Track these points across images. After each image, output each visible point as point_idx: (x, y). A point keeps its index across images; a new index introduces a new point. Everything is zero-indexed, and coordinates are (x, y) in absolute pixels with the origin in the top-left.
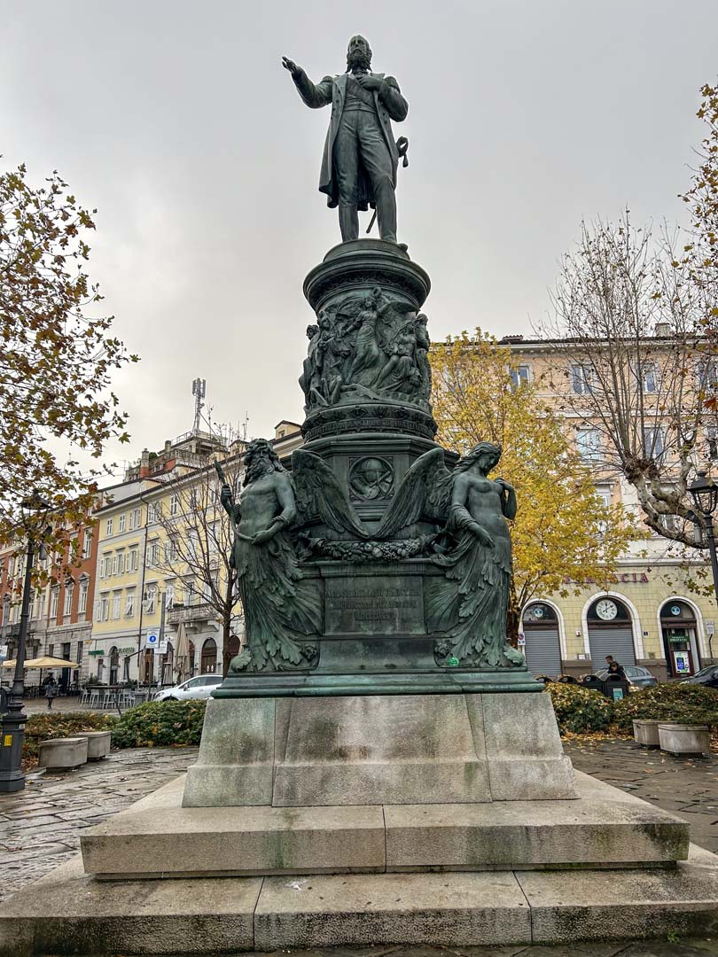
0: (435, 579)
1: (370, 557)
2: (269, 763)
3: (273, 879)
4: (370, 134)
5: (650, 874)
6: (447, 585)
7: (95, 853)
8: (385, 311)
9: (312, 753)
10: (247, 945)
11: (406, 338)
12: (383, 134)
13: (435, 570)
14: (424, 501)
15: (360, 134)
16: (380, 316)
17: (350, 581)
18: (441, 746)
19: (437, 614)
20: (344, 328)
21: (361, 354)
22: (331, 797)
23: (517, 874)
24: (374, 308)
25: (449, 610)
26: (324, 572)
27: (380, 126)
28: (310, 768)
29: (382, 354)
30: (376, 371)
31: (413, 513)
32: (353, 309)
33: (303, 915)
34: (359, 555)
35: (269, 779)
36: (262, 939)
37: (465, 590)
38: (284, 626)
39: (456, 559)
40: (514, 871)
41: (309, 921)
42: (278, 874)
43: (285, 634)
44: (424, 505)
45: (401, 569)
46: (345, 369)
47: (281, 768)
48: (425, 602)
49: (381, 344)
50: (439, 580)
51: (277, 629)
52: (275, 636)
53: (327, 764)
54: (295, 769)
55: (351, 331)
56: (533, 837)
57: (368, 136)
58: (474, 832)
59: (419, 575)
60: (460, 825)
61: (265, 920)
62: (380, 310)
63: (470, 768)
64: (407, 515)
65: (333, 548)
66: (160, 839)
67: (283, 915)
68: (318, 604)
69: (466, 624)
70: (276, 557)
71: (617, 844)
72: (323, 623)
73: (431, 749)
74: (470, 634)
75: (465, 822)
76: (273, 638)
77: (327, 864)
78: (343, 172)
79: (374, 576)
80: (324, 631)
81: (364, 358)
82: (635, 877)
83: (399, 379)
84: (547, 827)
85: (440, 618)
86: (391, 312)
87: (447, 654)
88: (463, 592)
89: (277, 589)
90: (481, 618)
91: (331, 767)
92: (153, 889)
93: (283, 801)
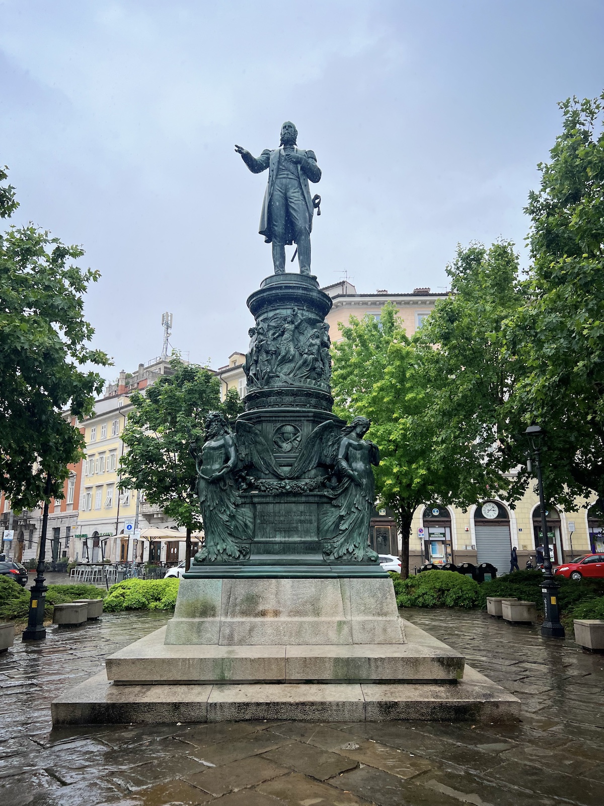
0: (325, 505)
1: (284, 491)
2: (217, 619)
3: (219, 686)
4: (295, 195)
5: (440, 686)
6: (333, 509)
7: (114, 669)
8: (300, 324)
9: (244, 613)
10: (203, 720)
11: (313, 342)
12: (303, 194)
13: (325, 500)
14: (321, 453)
15: (288, 194)
16: (296, 328)
17: (271, 506)
18: (323, 611)
19: (326, 528)
20: (274, 334)
21: (284, 354)
22: (255, 639)
23: (362, 685)
24: (292, 322)
25: (334, 526)
26: (256, 500)
27: (301, 188)
28: (243, 622)
29: (297, 353)
30: (292, 365)
31: (313, 462)
32: (279, 322)
33: (235, 703)
34: (277, 489)
35: (217, 629)
36: (211, 716)
37: (343, 513)
38: (229, 534)
39: (339, 492)
40: (361, 684)
41: (239, 706)
42: (221, 683)
43: (230, 539)
44: (320, 457)
45: (303, 499)
46: (273, 361)
47: (225, 622)
48: (318, 520)
49: (296, 347)
50: (328, 506)
51: (225, 535)
52: (223, 540)
53: (253, 619)
54: (234, 622)
55: (278, 336)
56: (373, 664)
57: (294, 196)
58: (337, 660)
59: (314, 503)
60: (330, 656)
61: (214, 706)
62: (296, 323)
63: (340, 624)
64: (309, 463)
65: (261, 484)
66: (152, 661)
67: (223, 703)
68: (251, 520)
69: (343, 535)
70: (225, 491)
71: (421, 668)
72: (254, 532)
73: (317, 612)
74: (346, 541)
75: (333, 655)
76: (222, 541)
77: (250, 678)
78: (276, 222)
79: (287, 503)
80: (254, 537)
81: (284, 356)
82: (431, 687)
83: (308, 371)
84: (381, 658)
85: (327, 530)
86: (305, 324)
87: (331, 553)
88: (342, 514)
89: (225, 510)
90: (352, 531)
91: (255, 622)
92: (148, 690)
93: (226, 642)
